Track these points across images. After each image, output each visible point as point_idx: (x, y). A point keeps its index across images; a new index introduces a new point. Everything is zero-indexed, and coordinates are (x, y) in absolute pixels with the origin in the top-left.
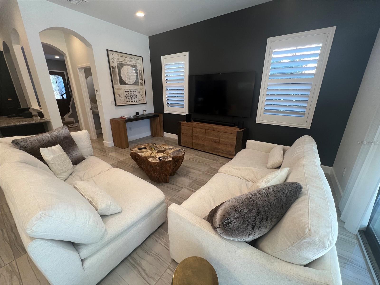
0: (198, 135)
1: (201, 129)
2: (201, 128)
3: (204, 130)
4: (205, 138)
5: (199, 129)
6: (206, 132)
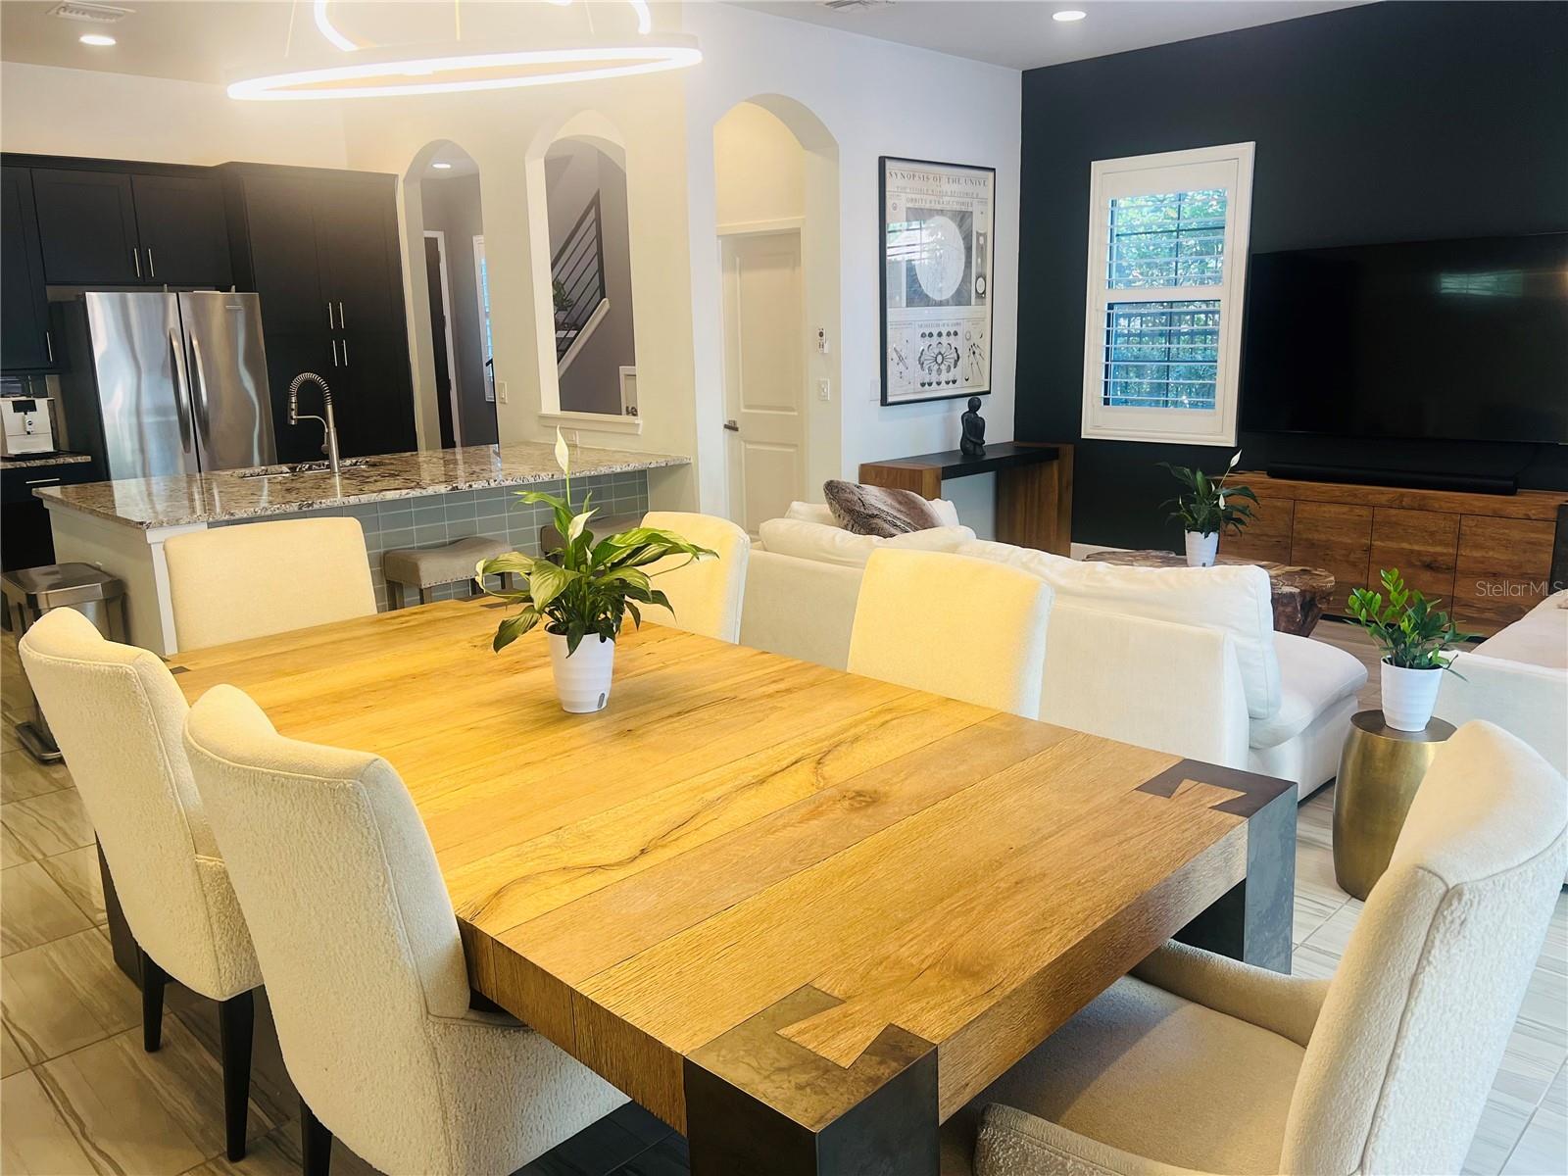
0: (1323, 537)
1: (1345, 509)
2: (1349, 499)
3: (1365, 512)
4: (1369, 549)
6: (1378, 518)
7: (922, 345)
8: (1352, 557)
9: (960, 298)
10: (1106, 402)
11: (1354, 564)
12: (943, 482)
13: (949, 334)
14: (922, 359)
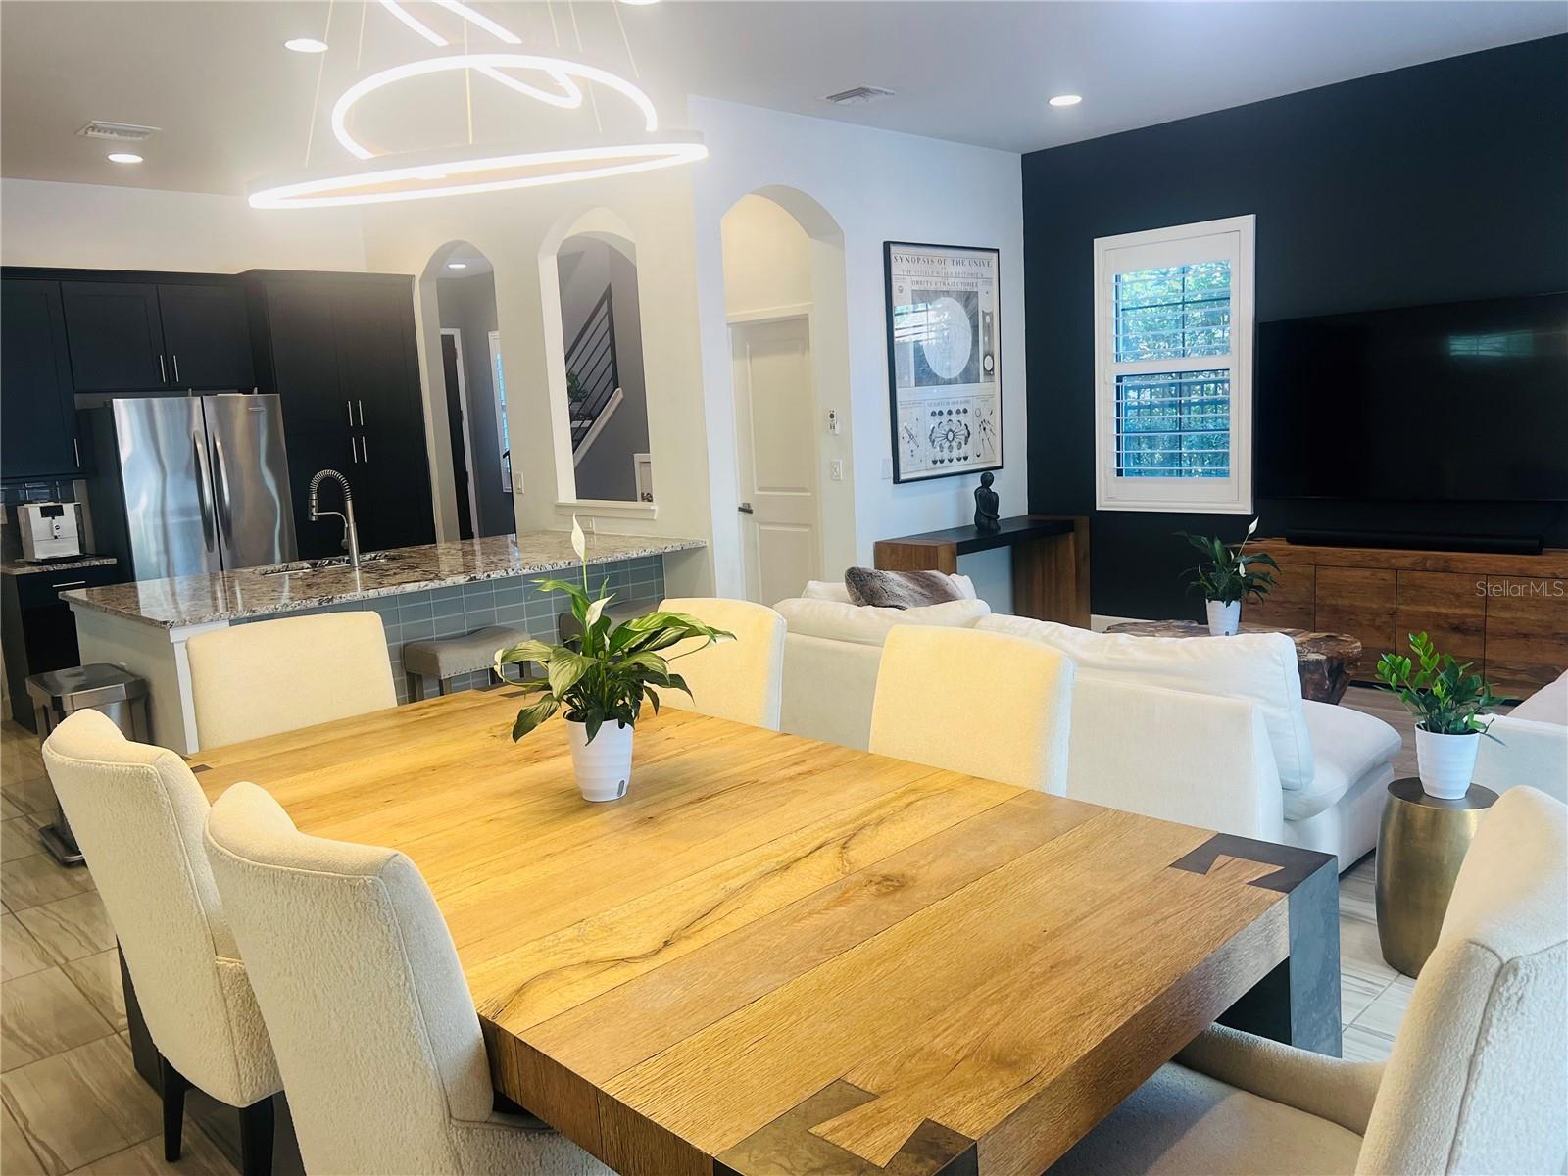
0: (1346, 602)
1: (1368, 573)
2: (1372, 564)
3: (1388, 576)
4: (1395, 613)
5: (1359, 574)
6: (1401, 582)
7: (933, 422)
8: (1378, 623)
9: (969, 376)
10: (1120, 473)
11: (1378, 628)
12: (958, 557)
13: (958, 412)
14: (933, 437)
